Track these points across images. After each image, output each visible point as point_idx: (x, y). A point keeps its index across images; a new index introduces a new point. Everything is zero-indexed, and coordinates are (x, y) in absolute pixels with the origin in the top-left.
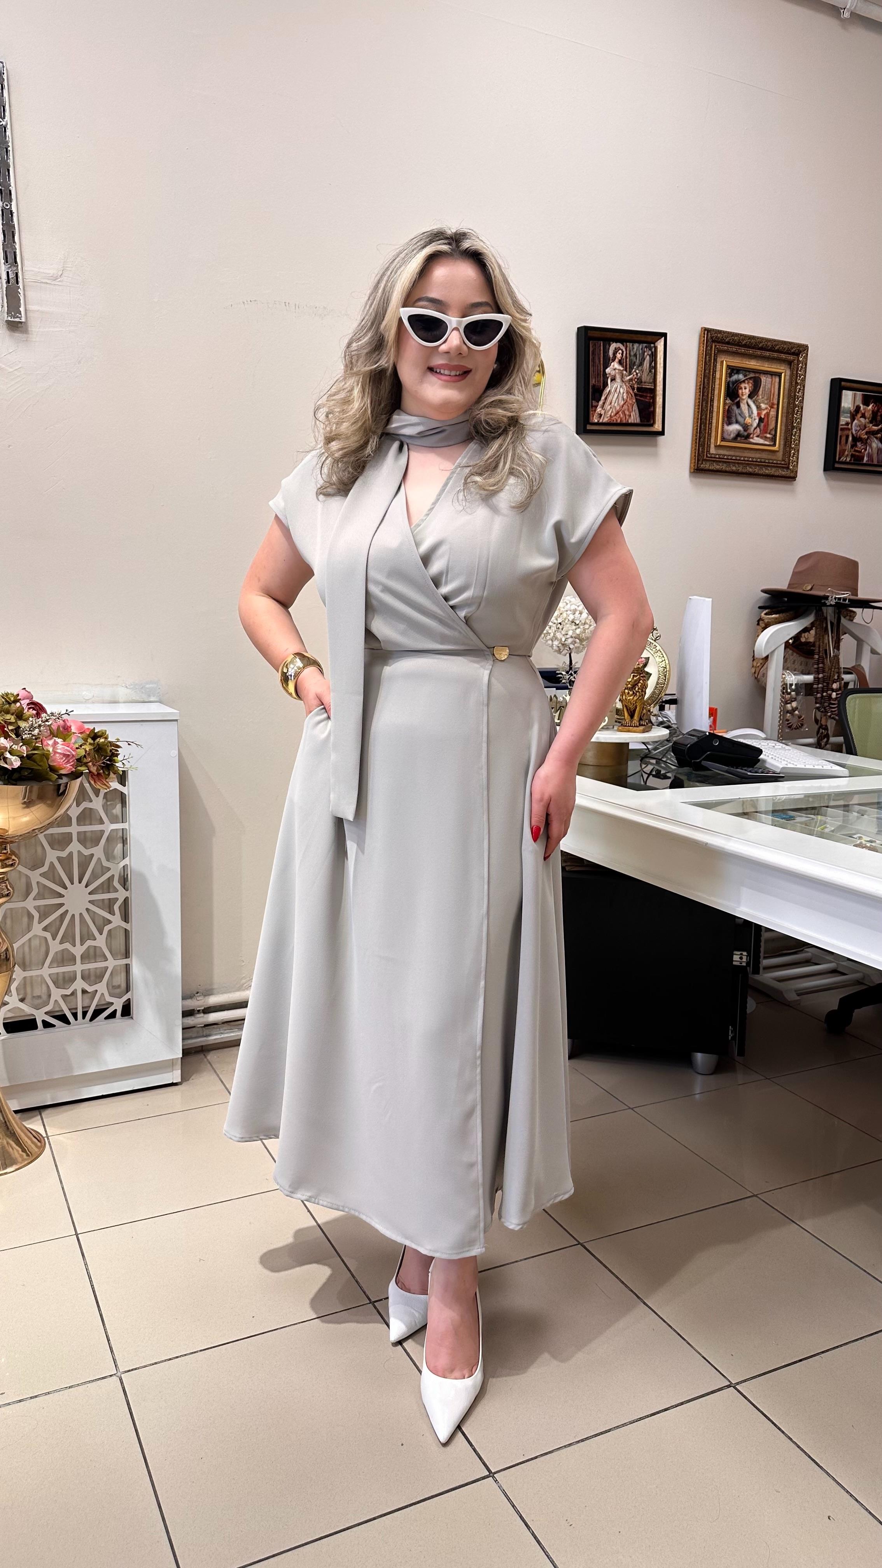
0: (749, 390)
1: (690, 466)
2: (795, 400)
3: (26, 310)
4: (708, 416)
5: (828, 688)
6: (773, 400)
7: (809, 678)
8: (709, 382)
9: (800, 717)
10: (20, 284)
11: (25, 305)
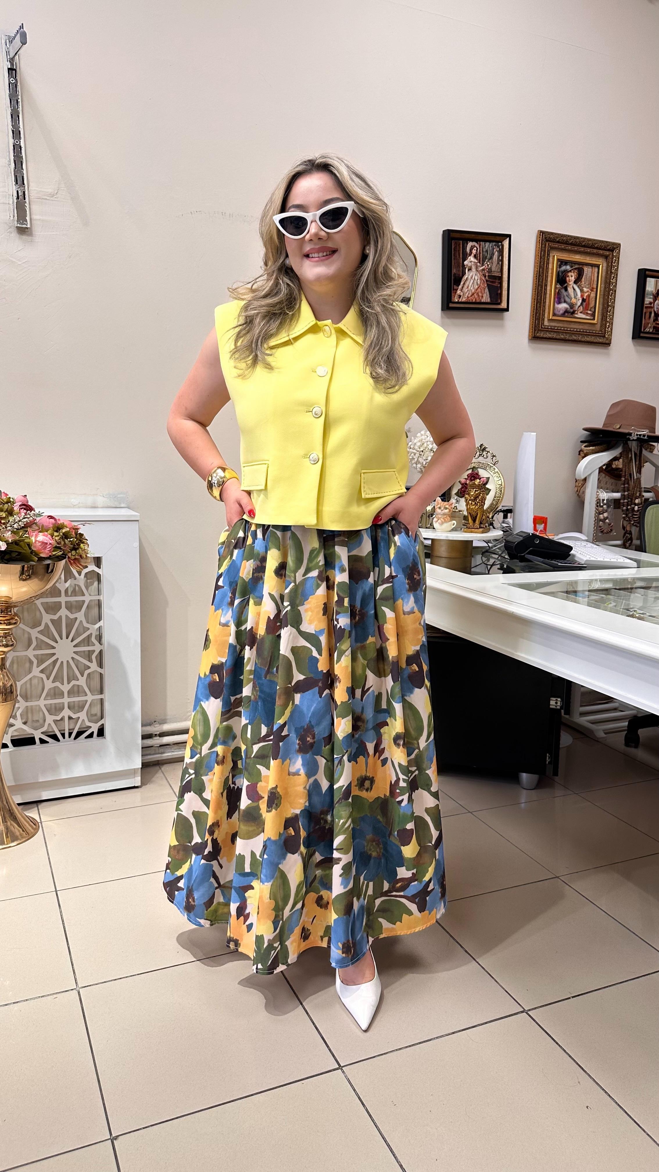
0: (575, 278)
1: (529, 335)
2: (610, 285)
3: (31, 219)
4: (543, 297)
5: (633, 503)
6: (593, 285)
7: (617, 495)
8: (544, 271)
9: (609, 525)
10: (27, 200)
11: (30, 215)
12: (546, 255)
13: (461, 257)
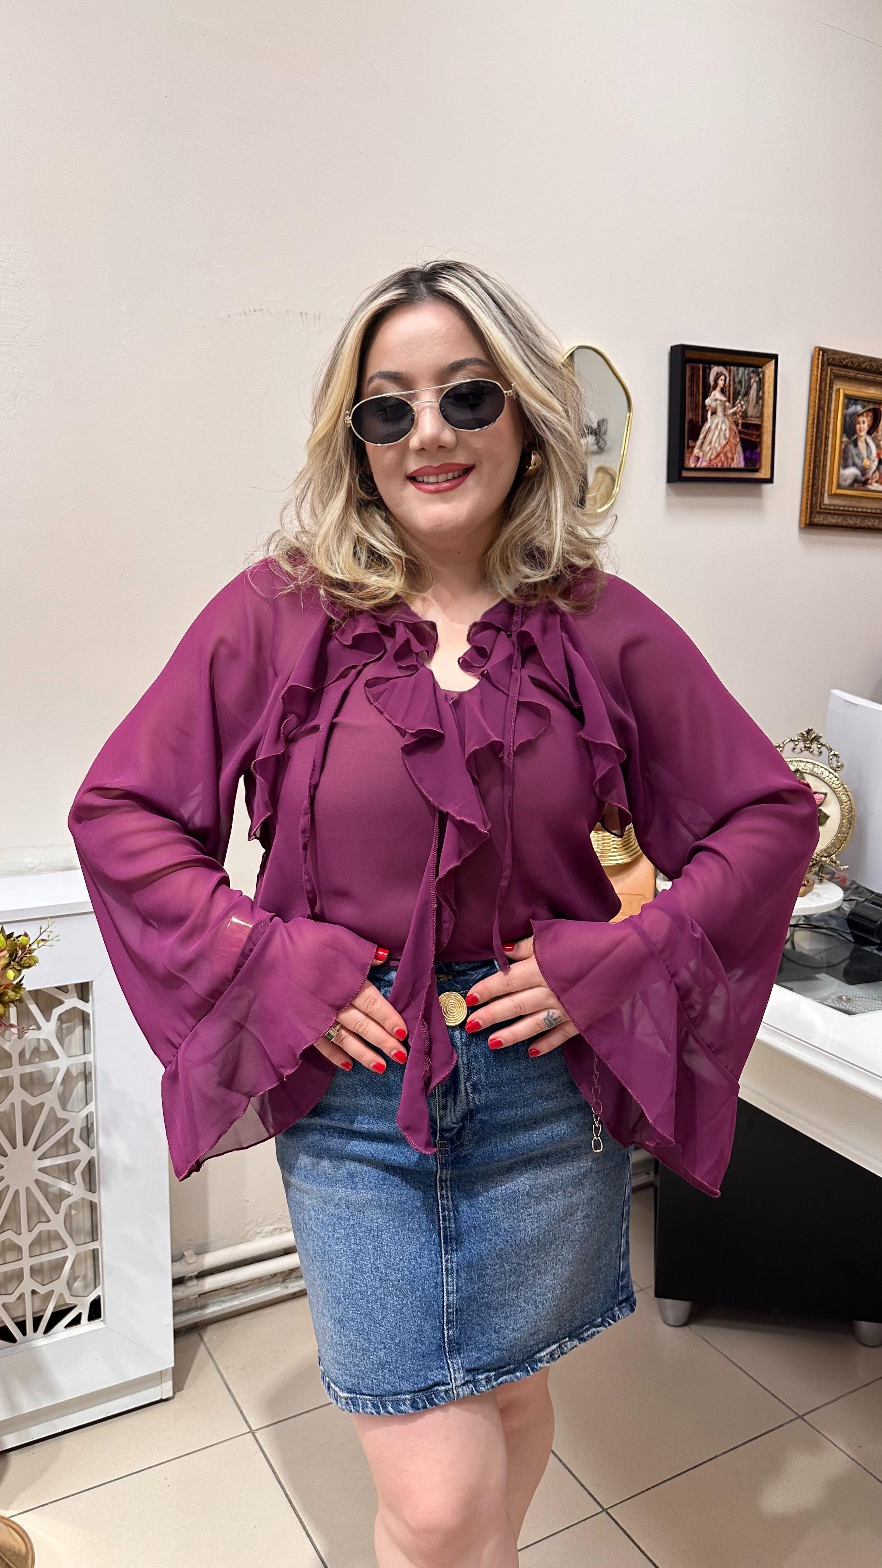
0: (868, 425)
1: (800, 520)
4: (822, 458)
8: (824, 415)
12: (828, 388)
13: (701, 391)
